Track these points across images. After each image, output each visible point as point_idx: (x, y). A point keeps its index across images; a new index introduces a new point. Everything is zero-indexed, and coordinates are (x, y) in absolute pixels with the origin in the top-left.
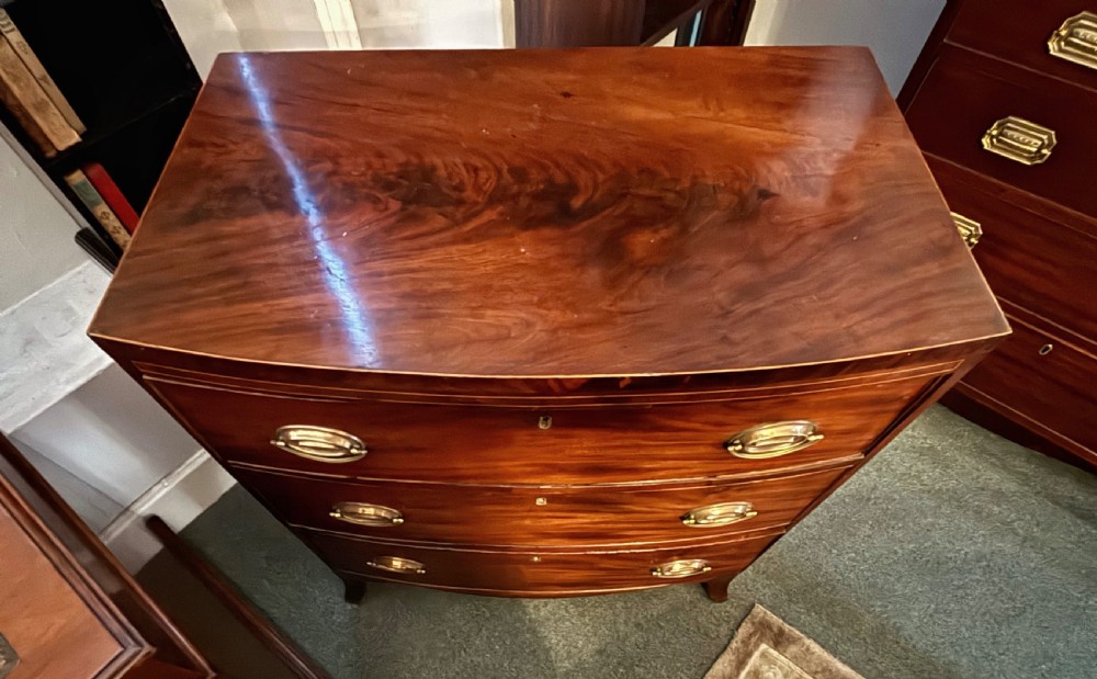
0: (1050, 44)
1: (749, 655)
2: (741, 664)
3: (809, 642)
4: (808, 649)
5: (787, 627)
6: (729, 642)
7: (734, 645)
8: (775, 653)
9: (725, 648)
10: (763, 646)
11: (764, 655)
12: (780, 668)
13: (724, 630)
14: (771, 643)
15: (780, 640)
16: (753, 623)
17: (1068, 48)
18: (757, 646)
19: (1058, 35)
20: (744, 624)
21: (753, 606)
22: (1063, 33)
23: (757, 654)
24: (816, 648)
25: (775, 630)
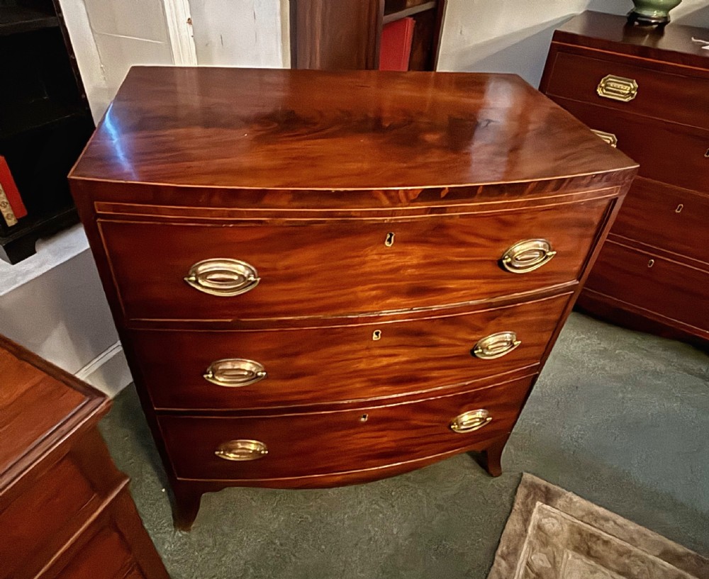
0: (598, 90)
1: (530, 512)
2: (526, 521)
3: (570, 494)
4: (571, 499)
5: (551, 486)
6: (512, 506)
7: (516, 506)
8: (548, 507)
9: (511, 511)
10: (539, 504)
11: (540, 511)
12: (555, 518)
13: (506, 498)
14: (544, 500)
15: (549, 498)
16: (525, 487)
17: (607, 92)
18: (534, 504)
19: (601, 87)
20: (519, 489)
21: (522, 475)
22: (603, 85)
23: (535, 510)
24: (576, 498)
25: (543, 489)
